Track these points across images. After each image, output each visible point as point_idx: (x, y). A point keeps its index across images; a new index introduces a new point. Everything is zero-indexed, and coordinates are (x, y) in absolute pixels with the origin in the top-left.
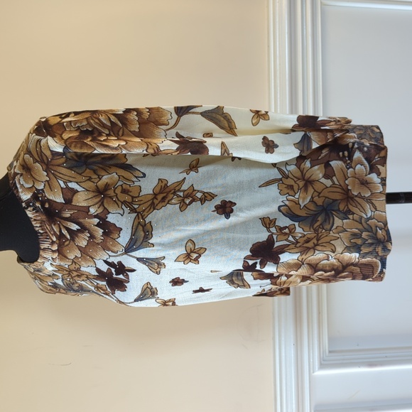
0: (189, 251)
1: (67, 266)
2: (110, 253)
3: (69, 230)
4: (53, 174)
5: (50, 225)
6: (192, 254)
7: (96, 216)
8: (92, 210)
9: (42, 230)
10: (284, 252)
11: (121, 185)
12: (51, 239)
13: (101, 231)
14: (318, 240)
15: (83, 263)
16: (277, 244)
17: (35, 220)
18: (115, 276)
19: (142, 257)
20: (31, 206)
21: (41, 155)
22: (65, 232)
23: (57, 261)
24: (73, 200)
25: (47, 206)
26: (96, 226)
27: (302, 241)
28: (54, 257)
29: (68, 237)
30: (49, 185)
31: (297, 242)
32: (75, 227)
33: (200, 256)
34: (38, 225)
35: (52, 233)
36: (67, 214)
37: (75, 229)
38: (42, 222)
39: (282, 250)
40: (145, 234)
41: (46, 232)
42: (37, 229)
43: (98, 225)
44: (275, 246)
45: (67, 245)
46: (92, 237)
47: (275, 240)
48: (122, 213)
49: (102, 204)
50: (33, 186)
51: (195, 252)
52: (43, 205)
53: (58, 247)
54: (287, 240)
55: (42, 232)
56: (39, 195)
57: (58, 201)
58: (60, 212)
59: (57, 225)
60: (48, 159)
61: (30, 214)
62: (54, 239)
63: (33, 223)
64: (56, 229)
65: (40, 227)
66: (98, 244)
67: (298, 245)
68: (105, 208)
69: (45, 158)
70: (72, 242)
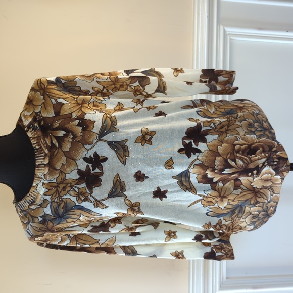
0: (144, 134)
1: (55, 181)
2: (88, 147)
3: (58, 138)
4: (47, 95)
5: (44, 140)
6: (146, 136)
7: (76, 119)
8: (74, 115)
9: (38, 145)
10: (208, 135)
11: (93, 102)
12: (45, 153)
13: (80, 129)
14: (228, 127)
15: (67, 169)
16: (203, 129)
17: (33, 138)
18: (92, 172)
19: (111, 140)
20: (31, 128)
21: (41, 85)
22: (55, 142)
23: (48, 178)
24: (61, 111)
25: (42, 123)
26: (77, 126)
27: (218, 127)
28: (46, 173)
29: (57, 145)
30: (44, 105)
31: (216, 128)
32: (61, 133)
33: (152, 137)
34: (35, 142)
35: (45, 146)
36: (57, 125)
37: (61, 135)
38: (38, 138)
39: (207, 133)
40: (112, 122)
41: (41, 147)
42: (34, 146)
43: (79, 125)
44: (202, 130)
45: (56, 154)
46: (75, 137)
47: (202, 126)
48: (94, 112)
49: (81, 109)
50: (34, 111)
51: (148, 135)
52: (39, 124)
53: (49, 159)
54: (209, 126)
55: (37, 147)
56: (37, 117)
57: (50, 116)
58: (52, 124)
59: (49, 137)
60: (45, 86)
61: (30, 135)
62: (47, 152)
63: (32, 141)
64: (48, 142)
65: (37, 143)
66: (79, 142)
67: (216, 130)
68: (83, 112)
69: (43, 86)
70: (60, 150)
